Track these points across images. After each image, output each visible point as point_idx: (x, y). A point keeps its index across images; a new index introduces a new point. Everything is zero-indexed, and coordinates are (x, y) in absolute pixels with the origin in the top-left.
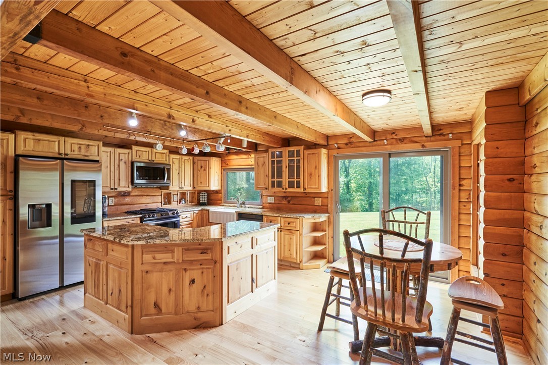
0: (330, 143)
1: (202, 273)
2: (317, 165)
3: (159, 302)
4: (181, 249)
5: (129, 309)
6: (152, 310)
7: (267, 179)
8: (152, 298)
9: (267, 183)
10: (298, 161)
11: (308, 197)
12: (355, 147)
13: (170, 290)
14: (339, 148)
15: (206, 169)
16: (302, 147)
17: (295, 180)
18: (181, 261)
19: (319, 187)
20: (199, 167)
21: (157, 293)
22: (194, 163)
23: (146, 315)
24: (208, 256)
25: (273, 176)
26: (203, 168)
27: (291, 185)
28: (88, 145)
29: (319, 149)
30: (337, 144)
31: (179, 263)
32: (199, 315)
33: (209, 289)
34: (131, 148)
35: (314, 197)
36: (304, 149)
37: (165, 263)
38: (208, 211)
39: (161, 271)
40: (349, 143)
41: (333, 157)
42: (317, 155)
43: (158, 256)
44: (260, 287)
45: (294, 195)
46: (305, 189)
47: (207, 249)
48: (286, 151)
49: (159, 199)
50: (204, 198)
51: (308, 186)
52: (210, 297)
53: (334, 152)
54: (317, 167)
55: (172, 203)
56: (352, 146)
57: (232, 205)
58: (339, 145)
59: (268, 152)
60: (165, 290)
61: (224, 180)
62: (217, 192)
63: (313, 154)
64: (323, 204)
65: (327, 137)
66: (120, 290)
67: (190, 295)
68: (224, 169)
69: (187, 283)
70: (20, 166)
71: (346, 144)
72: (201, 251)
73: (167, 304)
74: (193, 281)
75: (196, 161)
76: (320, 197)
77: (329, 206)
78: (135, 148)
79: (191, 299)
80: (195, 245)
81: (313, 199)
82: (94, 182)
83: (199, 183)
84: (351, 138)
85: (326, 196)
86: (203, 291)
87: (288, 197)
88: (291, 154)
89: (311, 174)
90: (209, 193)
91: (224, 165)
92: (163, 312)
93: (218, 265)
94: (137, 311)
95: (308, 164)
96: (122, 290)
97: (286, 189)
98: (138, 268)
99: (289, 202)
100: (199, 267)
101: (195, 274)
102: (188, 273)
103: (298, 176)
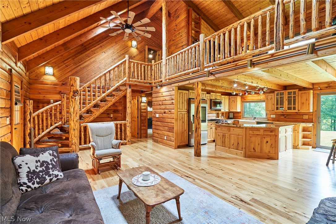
0: (314, 87)
1: (271, 139)
2: (307, 98)
3: (255, 148)
4: (263, 130)
5: (244, 149)
6: (253, 150)
7: (273, 106)
8: (252, 146)
9: (273, 108)
10: (294, 97)
11: (298, 115)
12: (332, 89)
13: (259, 144)
14: (321, 89)
15: (235, 102)
16: (298, 90)
17: (292, 106)
18: (263, 134)
19: (309, 109)
20: (232, 101)
21: (254, 145)
22: (229, 99)
23: (250, 152)
24: (273, 133)
25: (277, 104)
26: (234, 101)
27: (289, 108)
28: (203, 94)
29: (309, 91)
30: (319, 87)
31: (262, 135)
32: (269, 154)
33: (273, 145)
34: (210, 94)
35: (303, 115)
36: (298, 91)
37: (257, 135)
38: (238, 121)
39: (255, 137)
40: (329, 86)
41: (316, 94)
42: (307, 93)
43: (254, 132)
44: (288, 150)
45: (289, 114)
46: (299, 110)
47: (273, 131)
48: (286, 92)
49: (215, 115)
50: (231, 115)
51: (301, 109)
52: (274, 148)
53: (318, 92)
54: (308, 100)
55: (220, 117)
56: (331, 88)
57: (248, 119)
58: (321, 88)
59: (274, 93)
60: (257, 144)
61: (242, 107)
62: (238, 113)
63: (305, 93)
64: (309, 118)
65: (313, 84)
66: (238, 143)
67: (266, 146)
68: (242, 102)
69: (265, 142)
70: (191, 102)
71: (327, 87)
72: (270, 131)
73: (258, 149)
74: (267, 142)
75: (230, 98)
76: (307, 115)
77: (314, 119)
78: (212, 93)
79: (266, 149)
80: (268, 129)
81: (302, 116)
82: (206, 107)
83: (232, 108)
84: (330, 84)
85: (312, 114)
86: (271, 146)
87: (285, 115)
88: (289, 93)
89: (303, 103)
90: (234, 113)
91: (243, 99)
92: (256, 151)
93: (277, 137)
94: (247, 150)
95: (301, 98)
96: (240, 143)
97: (286, 111)
98: (248, 135)
99: (285, 117)
100: (270, 137)
101: (268, 139)
102: (265, 139)
103: (294, 104)
